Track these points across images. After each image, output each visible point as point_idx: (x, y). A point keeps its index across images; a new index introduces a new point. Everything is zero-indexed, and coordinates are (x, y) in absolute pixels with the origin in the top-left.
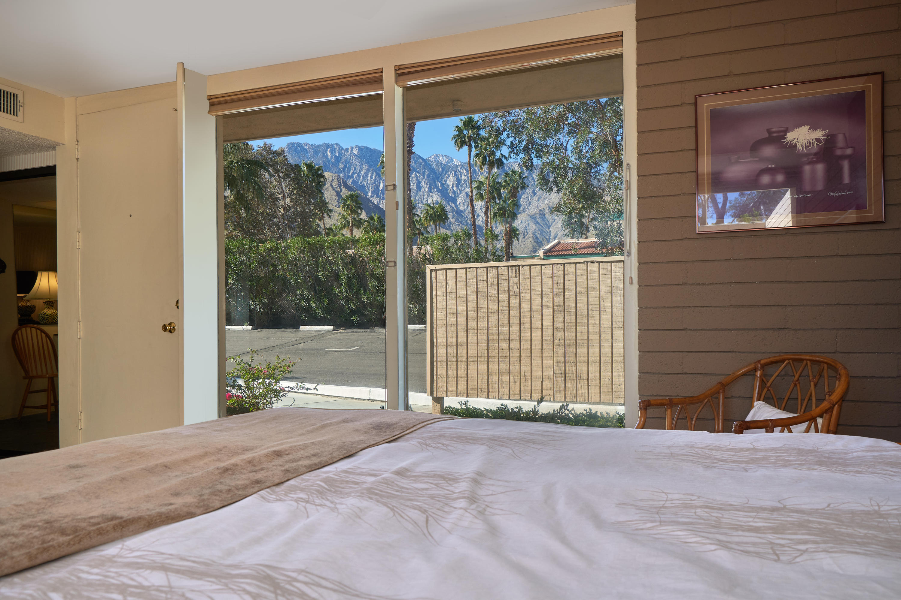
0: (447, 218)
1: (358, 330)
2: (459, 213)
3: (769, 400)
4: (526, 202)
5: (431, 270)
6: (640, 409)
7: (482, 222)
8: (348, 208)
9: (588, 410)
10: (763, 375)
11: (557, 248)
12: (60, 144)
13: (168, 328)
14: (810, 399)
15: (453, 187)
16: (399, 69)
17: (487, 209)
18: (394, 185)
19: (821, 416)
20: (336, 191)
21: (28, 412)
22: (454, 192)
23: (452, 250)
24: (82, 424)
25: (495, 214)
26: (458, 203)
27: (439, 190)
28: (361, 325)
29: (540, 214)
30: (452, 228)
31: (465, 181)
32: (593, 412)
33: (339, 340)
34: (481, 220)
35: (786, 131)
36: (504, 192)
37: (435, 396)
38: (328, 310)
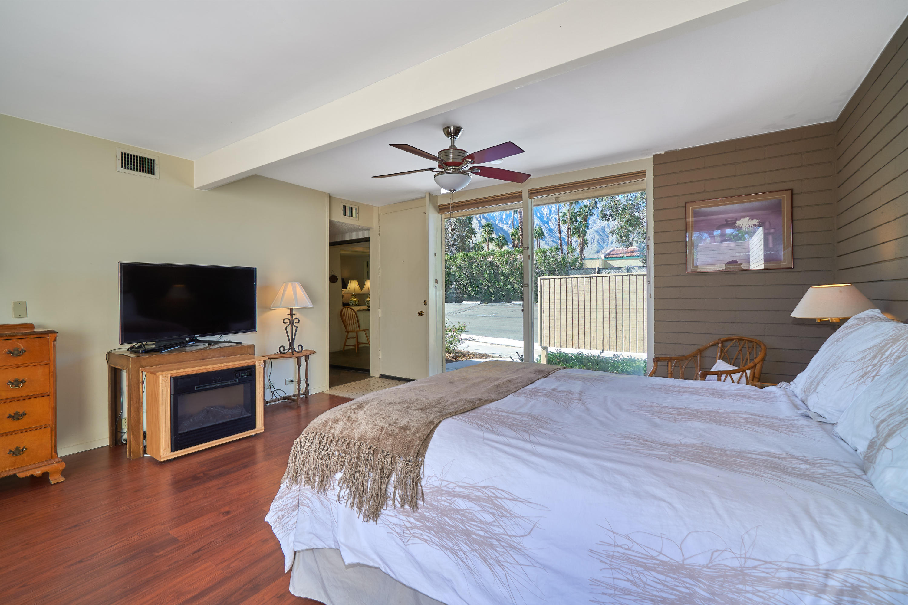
0: (544, 235)
1: (494, 304)
2: (551, 230)
3: (724, 359)
4: (593, 223)
5: (541, 279)
6: (654, 361)
7: (565, 235)
8: (486, 231)
9: (630, 357)
10: (723, 346)
11: (613, 253)
12: (371, 228)
13: (421, 314)
14: (747, 360)
15: (547, 215)
16: (531, 191)
17: (569, 229)
18: (528, 247)
19: (749, 369)
20: (478, 221)
21: (347, 348)
22: (548, 218)
23: (548, 257)
24: (381, 356)
25: (573, 232)
26: (550, 224)
27: (538, 217)
28: (496, 301)
29: (602, 229)
30: (546, 239)
31: (554, 211)
32: (633, 357)
33: (484, 310)
34: (564, 234)
35: (736, 220)
36: (579, 218)
37: (543, 346)
38: (478, 293)
